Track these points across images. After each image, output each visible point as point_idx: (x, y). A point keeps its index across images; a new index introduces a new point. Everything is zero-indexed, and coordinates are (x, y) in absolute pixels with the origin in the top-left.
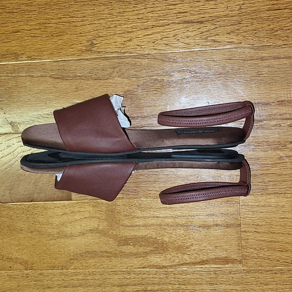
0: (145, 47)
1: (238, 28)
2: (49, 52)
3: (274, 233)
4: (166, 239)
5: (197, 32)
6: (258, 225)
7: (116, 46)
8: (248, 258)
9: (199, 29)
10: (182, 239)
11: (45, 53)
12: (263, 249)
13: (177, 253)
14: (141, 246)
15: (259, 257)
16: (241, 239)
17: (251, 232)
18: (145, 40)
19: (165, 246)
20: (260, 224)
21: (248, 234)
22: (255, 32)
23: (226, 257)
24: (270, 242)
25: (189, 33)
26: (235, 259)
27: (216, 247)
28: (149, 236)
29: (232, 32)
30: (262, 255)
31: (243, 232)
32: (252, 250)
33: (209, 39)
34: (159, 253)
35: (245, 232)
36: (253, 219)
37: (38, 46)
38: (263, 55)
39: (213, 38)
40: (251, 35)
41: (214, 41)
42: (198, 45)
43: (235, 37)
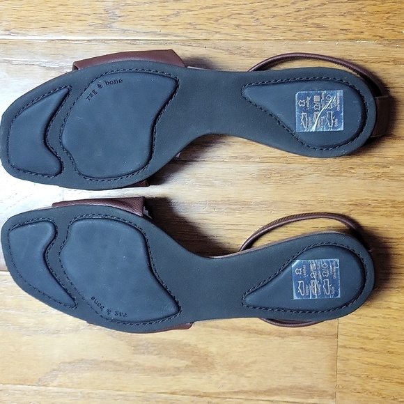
0: (201, 27)
1: (360, 6)
2: (40, 25)
3: (392, 353)
4: (213, 349)
5: (291, 9)
6: (367, 338)
7: (153, 23)
8: (345, 391)
9: (293, 3)
10: (239, 350)
11: (33, 25)
12: (372, 378)
13: (229, 374)
14: (171, 358)
15: (365, 391)
16: (336, 358)
17: (353, 348)
18: (201, 16)
19: (210, 359)
20: (371, 336)
21: (350, 351)
22: (387, 15)
23: (310, 387)
24: (385, 367)
25: (277, 10)
26: (324, 391)
27: (295, 368)
28: (185, 341)
29: (350, 13)
30: (369, 388)
31: (342, 347)
32: (353, 378)
33: (310, 21)
34: (200, 371)
35: (344, 347)
36: (359, 327)
37: (23, 13)
38: (398, 56)
39: (316, 21)
40: (381, 21)
41: (318, 26)
42: (290, 30)
43: (353, 22)
